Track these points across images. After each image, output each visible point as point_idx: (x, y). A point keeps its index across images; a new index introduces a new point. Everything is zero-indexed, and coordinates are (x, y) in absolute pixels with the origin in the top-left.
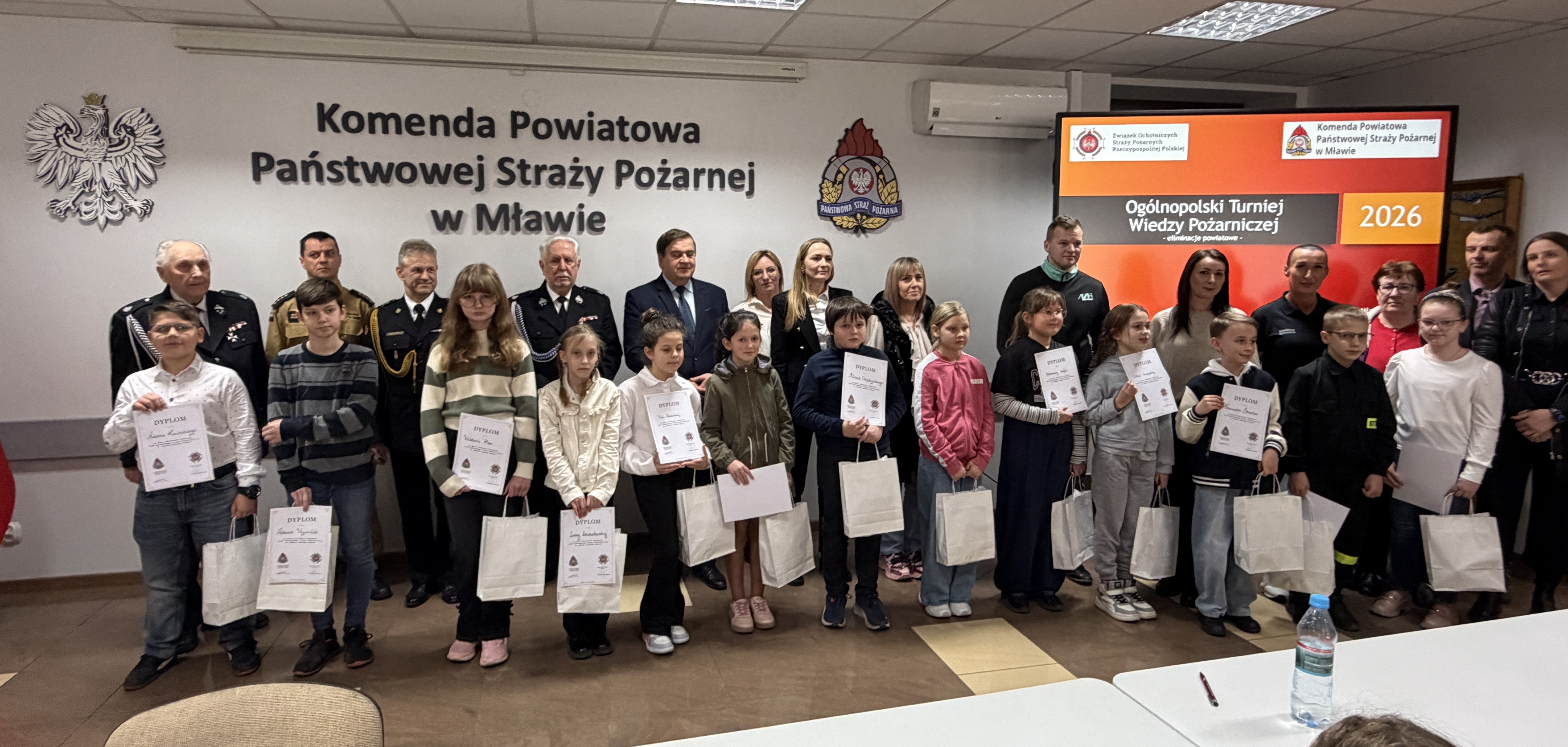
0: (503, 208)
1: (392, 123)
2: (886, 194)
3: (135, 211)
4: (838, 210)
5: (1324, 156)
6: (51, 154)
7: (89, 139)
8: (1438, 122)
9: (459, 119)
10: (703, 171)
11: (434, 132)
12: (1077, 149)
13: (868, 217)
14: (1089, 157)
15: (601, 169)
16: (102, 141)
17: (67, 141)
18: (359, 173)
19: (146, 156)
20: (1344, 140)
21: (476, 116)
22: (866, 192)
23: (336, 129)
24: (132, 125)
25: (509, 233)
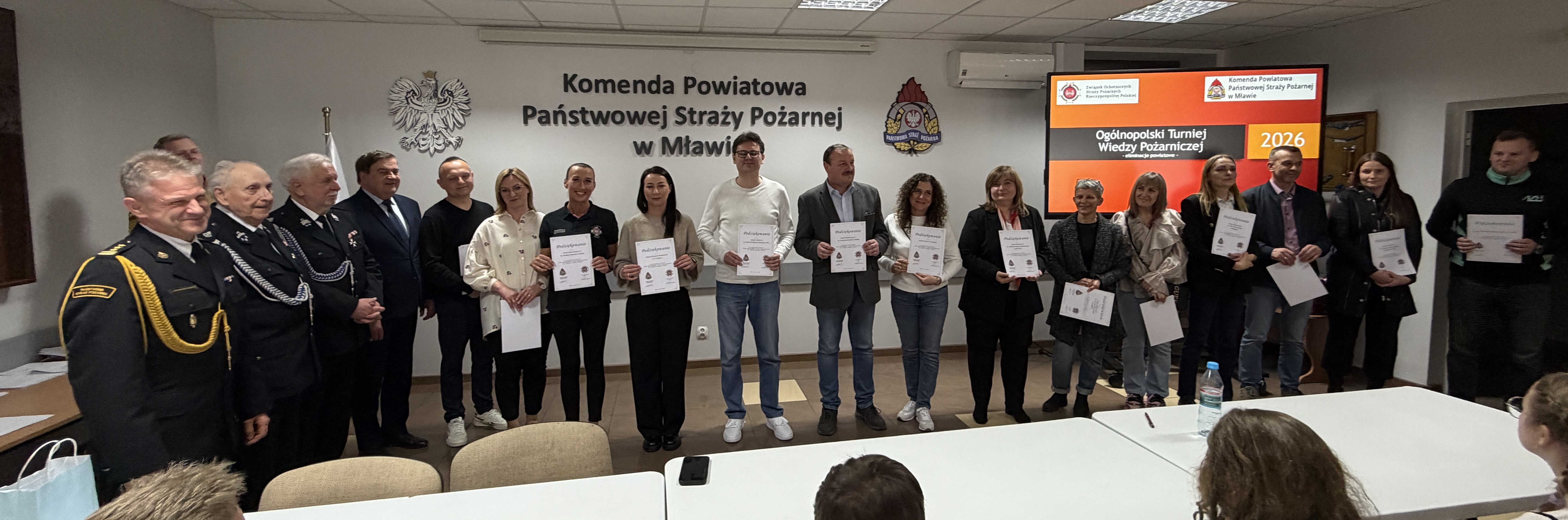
0: (679, 139)
1: (609, 86)
2: (930, 127)
3: (452, 144)
4: (898, 138)
5: (1234, 99)
6: (403, 108)
7: (426, 100)
8: (1315, 75)
9: (651, 82)
10: (808, 113)
11: (635, 91)
12: (1062, 96)
13: (918, 143)
14: (1070, 102)
15: (741, 114)
16: (434, 100)
17: (413, 100)
18: (589, 118)
19: (460, 109)
20: (1248, 88)
21: (662, 80)
22: (916, 126)
23: (575, 91)
24: (452, 90)
25: (682, 156)
